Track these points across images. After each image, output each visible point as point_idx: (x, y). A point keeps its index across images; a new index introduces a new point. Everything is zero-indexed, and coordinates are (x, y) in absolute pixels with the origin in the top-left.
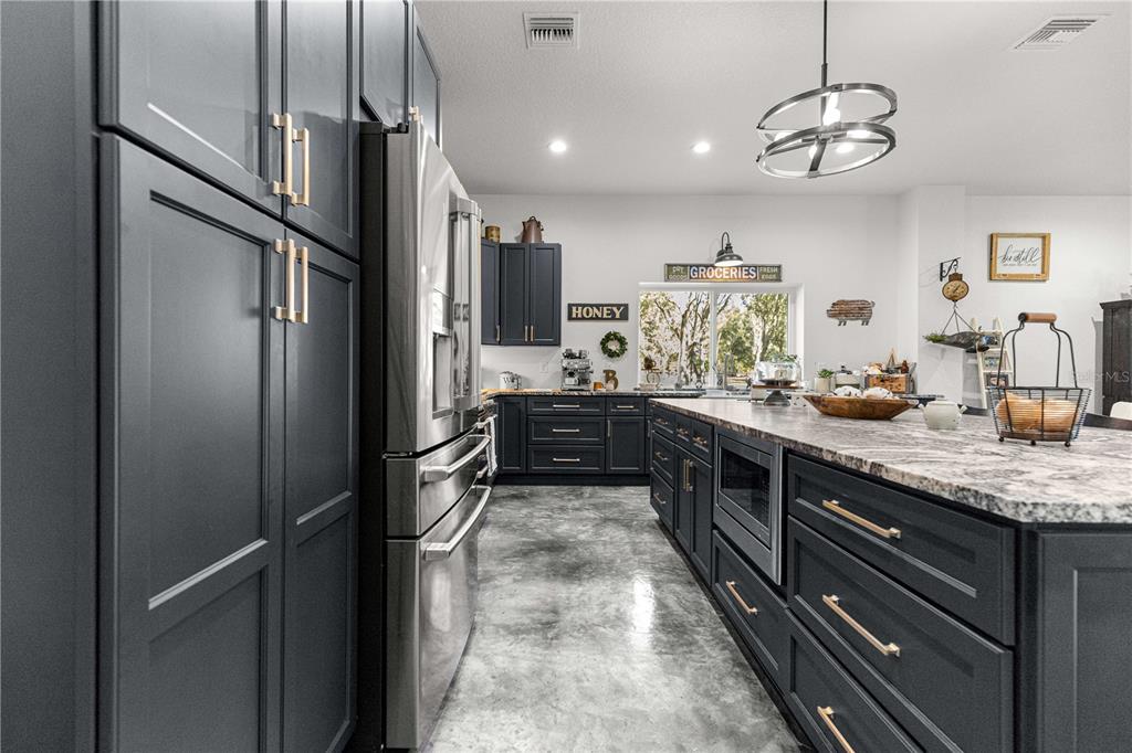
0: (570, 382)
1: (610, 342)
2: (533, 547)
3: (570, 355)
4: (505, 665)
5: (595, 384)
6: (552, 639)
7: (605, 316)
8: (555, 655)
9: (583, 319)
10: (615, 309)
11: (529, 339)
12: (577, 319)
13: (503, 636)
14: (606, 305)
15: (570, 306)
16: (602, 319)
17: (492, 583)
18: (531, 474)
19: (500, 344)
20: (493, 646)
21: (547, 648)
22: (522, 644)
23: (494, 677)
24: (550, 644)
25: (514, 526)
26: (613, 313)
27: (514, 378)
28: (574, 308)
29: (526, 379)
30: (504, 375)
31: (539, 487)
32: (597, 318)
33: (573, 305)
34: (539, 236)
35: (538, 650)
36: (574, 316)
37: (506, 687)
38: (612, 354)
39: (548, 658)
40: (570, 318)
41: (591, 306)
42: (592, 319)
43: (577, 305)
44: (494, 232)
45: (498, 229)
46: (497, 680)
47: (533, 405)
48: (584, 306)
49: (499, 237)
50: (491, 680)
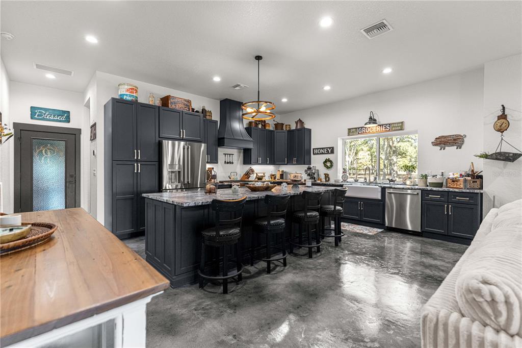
1: (327, 163)
3: (309, 168)
5: (319, 179)
9: (318, 154)
10: (329, 149)
11: (295, 162)
12: (316, 154)
14: (326, 148)
15: (314, 149)
16: (324, 153)
19: (287, 164)
26: (328, 151)
32: (322, 153)
34: (302, 125)
38: (328, 167)
40: (314, 154)
41: (320, 149)
42: (321, 154)
43: (316, 149)
44: (288, 127)
45: (290, 125)
48: (318, 149)
49: (290, 128)
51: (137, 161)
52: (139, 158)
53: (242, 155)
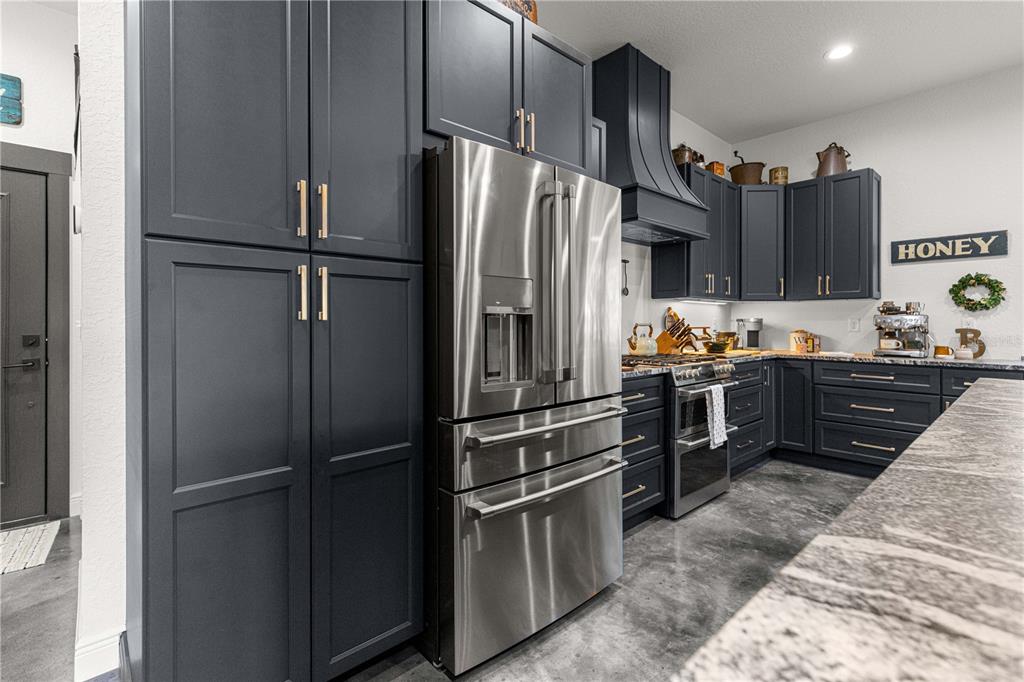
0: (889, 345)
1: (969, 289)
2: (749, 542)
3: (889, 310)
4: (598, 651)
5: (937, 348)
6: (669, 650)
7: (959, 252)
8: (654, 668)
9: (918, 259)
10: (978, 241)
11: (824, 291)
12: (907, 260)
13: (625, 621)
14: (959, 237)
15: (895, 246)
16: (953, 257)
17: (668, 564)
18: (818, 455)
20: (606, 626)
21: (653, 657)
22: (633, 639)
23: (578, 656)
24: (662, 655)
25: (751, 512)
26: (976, 247)
27: (808, 338)
28: (902, 248)
29: (828, 340)
30: (794, 335)
31: (830, 473)
32: (943, 257)
33: (901, 243)
34: (844, 164)
35: (643, 654)
36: (902, 256)
37: (579, 672)
38: (972, 307)
39: (645, 669)
40: (895, 260)
41: (933, 241)
42: (934, 258)
43: (907, 243)
44: (780, 174)
45: (786, 169)
46: (579, 660)
47: (822, 372)
48: (917, 242)
49: (786, 178)
50: (573, 656)
51: (312, 250)
52: (324, 233)
53: (648, 263)
